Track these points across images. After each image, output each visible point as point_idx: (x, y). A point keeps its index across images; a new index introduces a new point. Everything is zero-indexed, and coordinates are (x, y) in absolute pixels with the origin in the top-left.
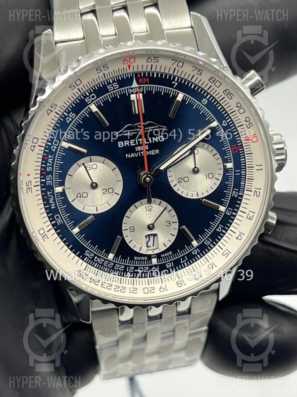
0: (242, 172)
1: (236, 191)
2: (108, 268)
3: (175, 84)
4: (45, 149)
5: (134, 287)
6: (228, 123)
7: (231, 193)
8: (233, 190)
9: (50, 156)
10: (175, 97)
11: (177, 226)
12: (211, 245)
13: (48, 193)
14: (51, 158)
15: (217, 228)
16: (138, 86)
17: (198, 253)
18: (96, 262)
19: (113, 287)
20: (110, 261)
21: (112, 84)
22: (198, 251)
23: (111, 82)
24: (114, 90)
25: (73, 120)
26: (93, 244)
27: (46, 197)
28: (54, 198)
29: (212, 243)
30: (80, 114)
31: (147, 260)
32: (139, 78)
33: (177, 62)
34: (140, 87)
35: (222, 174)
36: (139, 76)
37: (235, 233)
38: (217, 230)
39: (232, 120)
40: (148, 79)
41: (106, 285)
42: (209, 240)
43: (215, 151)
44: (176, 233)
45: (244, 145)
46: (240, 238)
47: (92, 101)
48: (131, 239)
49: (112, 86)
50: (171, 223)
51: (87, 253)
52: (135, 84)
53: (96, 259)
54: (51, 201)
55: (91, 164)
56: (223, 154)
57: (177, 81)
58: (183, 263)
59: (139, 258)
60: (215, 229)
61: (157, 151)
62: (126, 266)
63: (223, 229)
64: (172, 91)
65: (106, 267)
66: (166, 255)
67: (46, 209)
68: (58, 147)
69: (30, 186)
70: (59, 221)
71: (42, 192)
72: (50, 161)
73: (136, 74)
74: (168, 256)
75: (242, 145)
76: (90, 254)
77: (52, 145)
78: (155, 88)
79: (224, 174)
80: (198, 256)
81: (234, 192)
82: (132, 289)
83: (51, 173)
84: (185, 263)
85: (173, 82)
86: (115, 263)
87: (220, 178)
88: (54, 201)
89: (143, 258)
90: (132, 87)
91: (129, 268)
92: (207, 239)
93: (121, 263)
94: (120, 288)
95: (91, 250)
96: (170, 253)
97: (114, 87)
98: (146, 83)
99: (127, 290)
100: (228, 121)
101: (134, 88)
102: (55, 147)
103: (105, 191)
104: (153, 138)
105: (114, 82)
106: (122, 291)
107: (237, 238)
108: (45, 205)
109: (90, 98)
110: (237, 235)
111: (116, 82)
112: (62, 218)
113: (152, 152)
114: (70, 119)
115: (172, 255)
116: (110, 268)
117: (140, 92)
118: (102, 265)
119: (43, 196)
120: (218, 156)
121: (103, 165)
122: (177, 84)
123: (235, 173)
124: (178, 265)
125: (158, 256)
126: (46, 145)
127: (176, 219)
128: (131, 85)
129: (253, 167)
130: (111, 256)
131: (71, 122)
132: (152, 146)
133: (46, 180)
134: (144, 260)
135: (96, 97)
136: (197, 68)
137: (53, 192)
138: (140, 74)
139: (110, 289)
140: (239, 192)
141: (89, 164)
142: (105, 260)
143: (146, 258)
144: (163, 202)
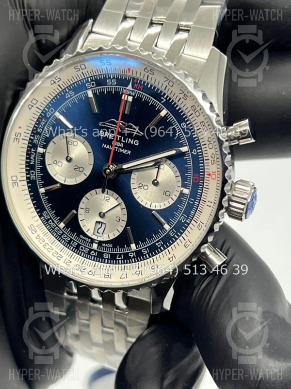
0: (195, 202)
1: (184, 217)
2: (57, 234)
3: (163, 100)
4: (42, 112)
5: (69, 259)
6: (198, 153)
7: (180, 217)
8: (182, 215)
9: (43, 120)
10: (159, 111)
11: (124, 224)
12: (147, 255)
13: (32, 150)
14: (44, 122)
15: (158, 242)
16: (132, 89)
17: (134, 257)
18: (49, 225)
19: (53, 251)
20: (60, 229)
21: (112, 79)
22: (134, 255)
23: (112, 78)
24: (111, 85)
25: (71, 97)
26: (52, 208)
27: (30, 152)
28: (35, 156)
29: (148, 253)
30: (78, 95)
31: (89, 243)
32: (135, 82)
33: (168, 81)
34: (133, 91)
35: (178, 196)
36: (136, 81)
37: (170, 253)
38: (157, 244)
39: (202, 152)
40: (142, 86)
41: (47, 247)
42: (146, 250)
43: (178, 174)
44: (121, 230)
45: (205, 179)
46: (171, 259)
47: (91, 88)
48: (84, 218)
49: (111, 81)
50: (121, 220)
51: (44, 214)
52: (130, 87)
53: (50, 222)
54: (32, 157)
55: (74, 140)
56: (184, 179)
57: (166, 98)
58: (118, 260)
59: (84, 238)
60: (155, 243)
61: (129, 152)
62: (71, 240)
63: (162, 245)
64: (159, 105)
65: (56, 232)
66: (106, 245)
67: (26, 162)
68: (52, 114)
69: (18, 137)
70: (33, 177)
71: (28, 147)
72: (43, 124)
73: (134, 79)
74: (108, 248)
75: (204, 178)
76: (47, 215)
77: (49, 111)
78: (145, 96)
79: (179, 198)
80: (133, 259)
81: (183, 217)
82: (67, 261)
83: (40, 134)
84: (120, 261)
85: (162, 98)
86: (63, 233)
87: (175, 198)
88: (35, 158)
89: (87, 239)
90: (127, 88)
91: (73, 243)
92: (146, 248)
93: (68, 235)
94: (58, 255)
95: (49, 213)
96: (111, 246)
97: (112, 83)
98: (139, 90)
99: (63, 260)
100: (198, 151)
101: (128, 90)
102: (50, 114)
103: (76, 167)
104: (130, 139)
105: (114, 78)
106: (58, 258)
107: (169, 259)
108: (27, 158)
109: (90, 84)
110: (170, 256)
111: (115, 79)
112: (36, 175)
113: (125, 151)
114: (69, 96)
115: (112, 248)
116: (58, 236)
117: (132, 96)
118: (53, 229)
119: (28, 150)
120: (180, 179)
121: (82, 145)
122: (165, 100)
123: (189, 200)
124: (113, 259)
125: (100, 243)
126: (44, 109)
127: (125, 218)
128: (127, 87)
129: (205, 201)
130: (62, 225)
131: (69, 98)
132: (127, 146)
133: (34, 139)
134: (88, 242)
135: (95, 85)
136: (183, 93)
137: (36, 150)
138: (138, 80)
139: (50, 252)
140: (187, 219)
141: (72, 139)
142: (57, 226)
143: (90, 240)
144: (119, 198)
